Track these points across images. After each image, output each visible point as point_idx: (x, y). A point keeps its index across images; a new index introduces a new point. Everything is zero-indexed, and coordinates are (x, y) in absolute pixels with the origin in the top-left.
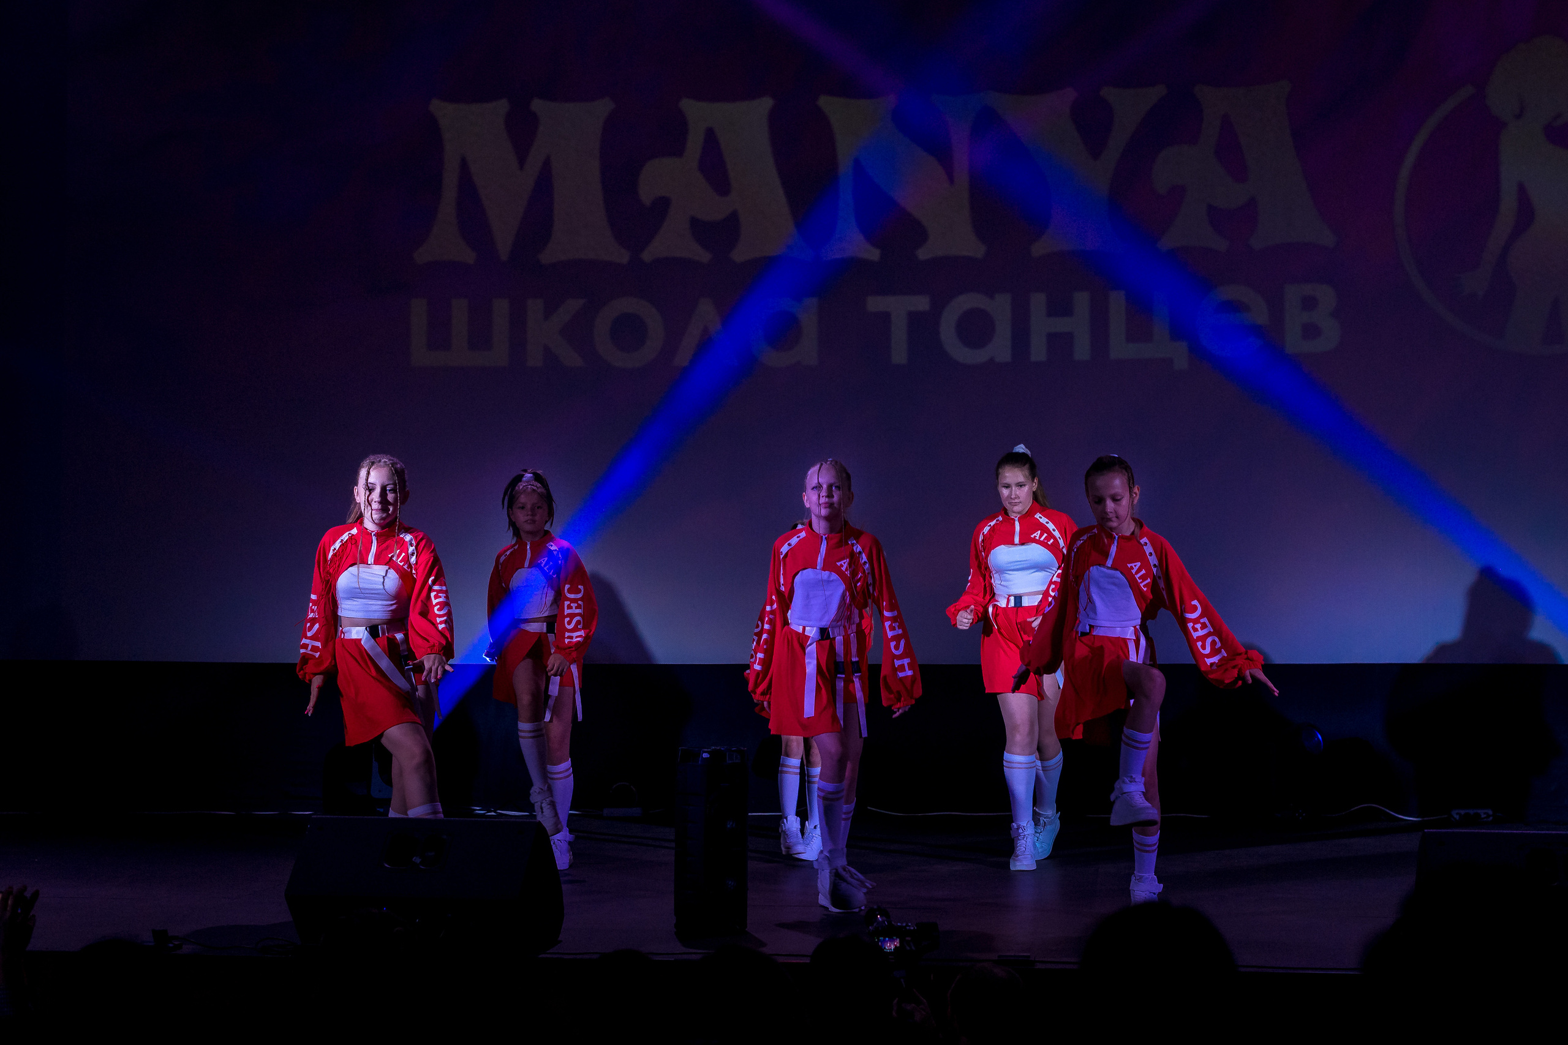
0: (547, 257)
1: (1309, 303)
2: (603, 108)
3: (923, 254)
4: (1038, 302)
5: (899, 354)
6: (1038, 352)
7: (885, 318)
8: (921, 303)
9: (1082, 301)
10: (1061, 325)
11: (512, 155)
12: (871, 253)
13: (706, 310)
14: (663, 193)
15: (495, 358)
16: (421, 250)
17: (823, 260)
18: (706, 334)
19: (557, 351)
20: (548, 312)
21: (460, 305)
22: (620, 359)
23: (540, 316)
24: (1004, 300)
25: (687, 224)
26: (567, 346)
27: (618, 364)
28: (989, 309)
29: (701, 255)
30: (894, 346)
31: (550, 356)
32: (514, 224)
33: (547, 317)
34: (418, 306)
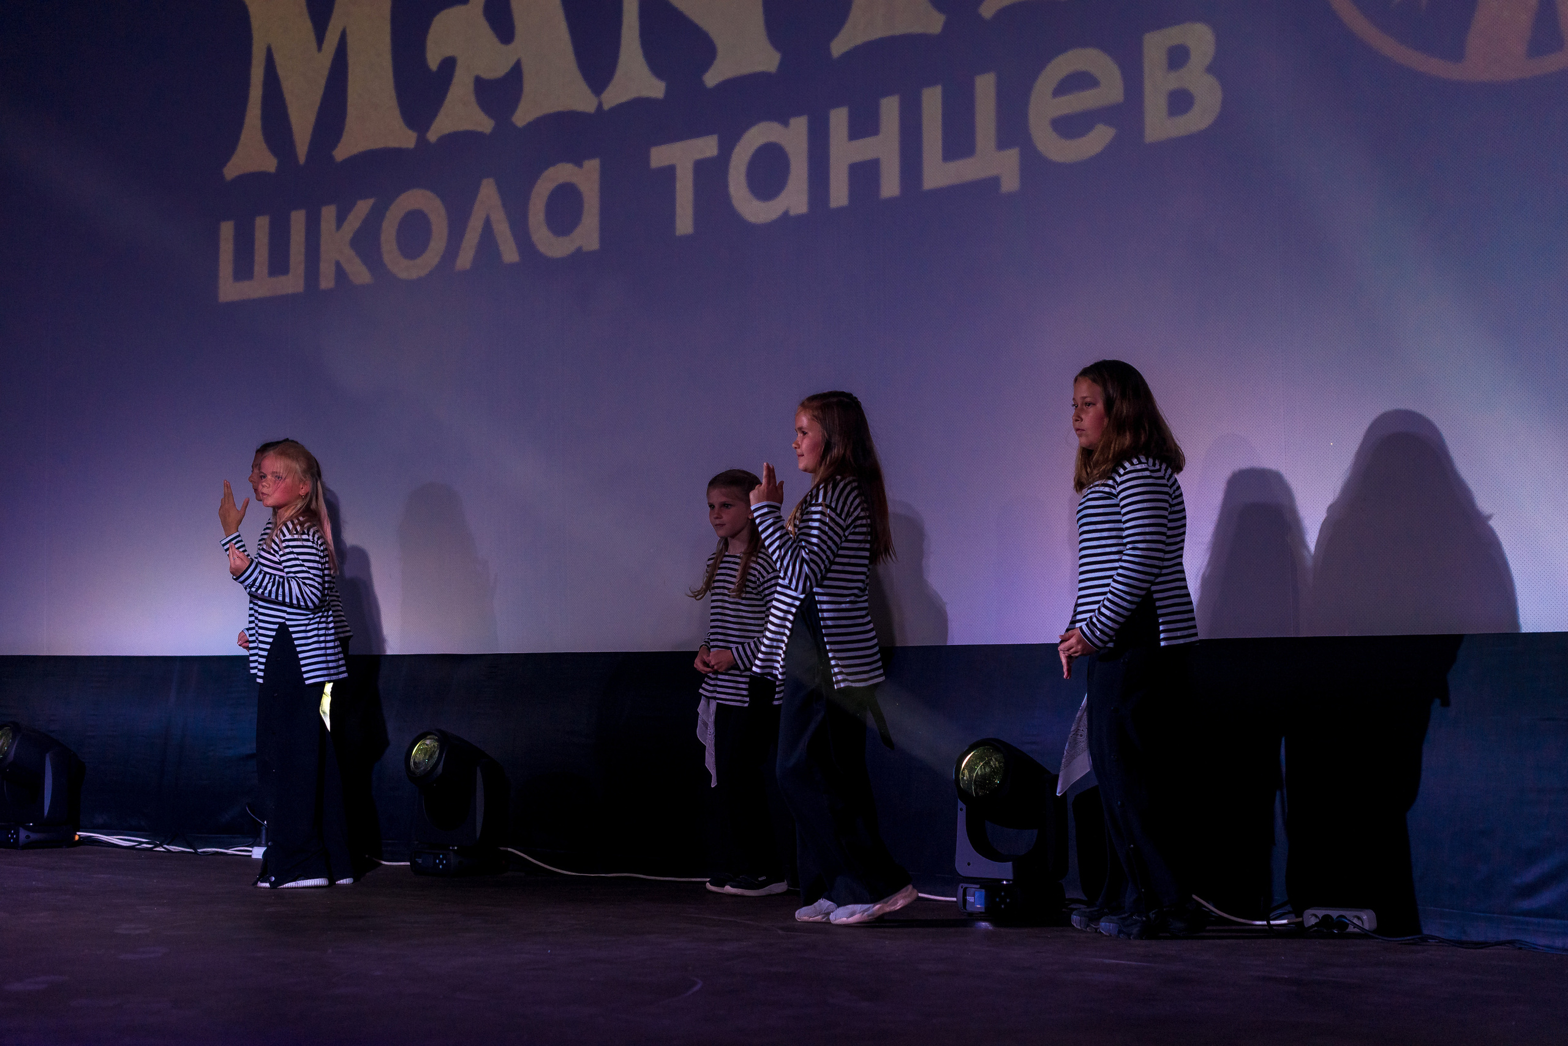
0: (342, 153)
1: (1178, 57)
3: (712, 79)
4: (839, 119)
5: (684, 223)
6: (839, 195)
7: (669, 173)
8: (707, 146)
9: (890, 108)
10: (865, 149)
11: (312, 37)
12: (655, 88)
13: (488, 195)
14: (449, 53)
15: (292, 283)
16: (230, 164)
17: (606, 107)
18: (488, 225)
19: (346, 267)
20: (341, 219)
21: (262, 224)
22: (405, 269)
23: (333, 226)
24: (800, 125)
25: (471, 87)
26: (357, 261)
27: (403, 275)
28: (783, 142)
29: (485, 124)
30: (679, 210)
31: (340, 273)
32: (312, 118)
33: (339, 226)
34: (227, 229)
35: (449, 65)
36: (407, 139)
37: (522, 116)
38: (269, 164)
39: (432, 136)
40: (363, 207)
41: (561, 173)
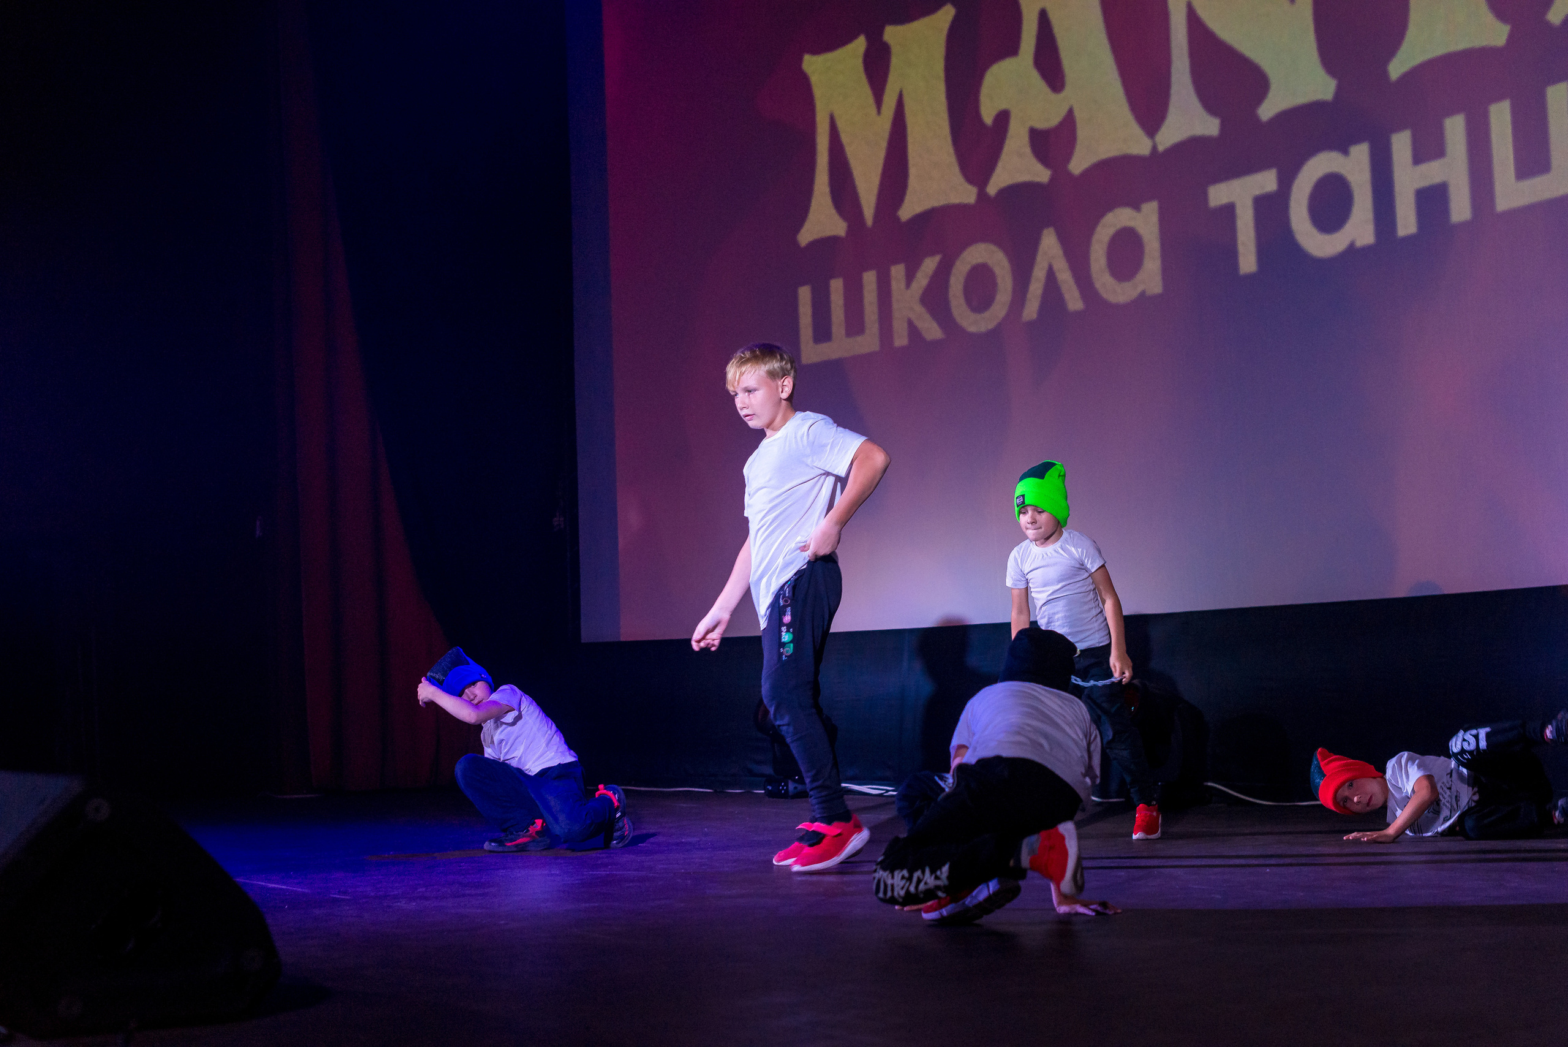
0: (907, 211)
2: (946, 15)
3: (1267, 111)
4: (1401, 144)
5: (1247, 261)
6: (1407, 222)
7: (1229, 211)
8: (1266, 181)
9: (1455, 128)
10: (1432, 173)
11: (871, 100)
12: (1209, 126)
13: (1049, 243)
14: (1003, 106)
15: (868, 342)
16: (803, 231)
17: (1161, 148)
18: (1051, 275)
19: (919, 324)
20: (910, 277)
21: (837, 286)
22: (975, 323)
23: (903, 285)
24: (1361, 152)
25: (1025, 139)
26: (927, 316)
27: (972, 329)
28: (1344, 172)
29: (1041, 174)
30: (1241, 249)
31: (913, 331)
32: (876, 180)
33: (908, 284)
34: (805, 294)
35: (1003, 118)
36: (967, 195)
37: (1078, 164)
38: (838, 227)
39: (992, 189)
40: (930, 265)
41: (1119, 218)
